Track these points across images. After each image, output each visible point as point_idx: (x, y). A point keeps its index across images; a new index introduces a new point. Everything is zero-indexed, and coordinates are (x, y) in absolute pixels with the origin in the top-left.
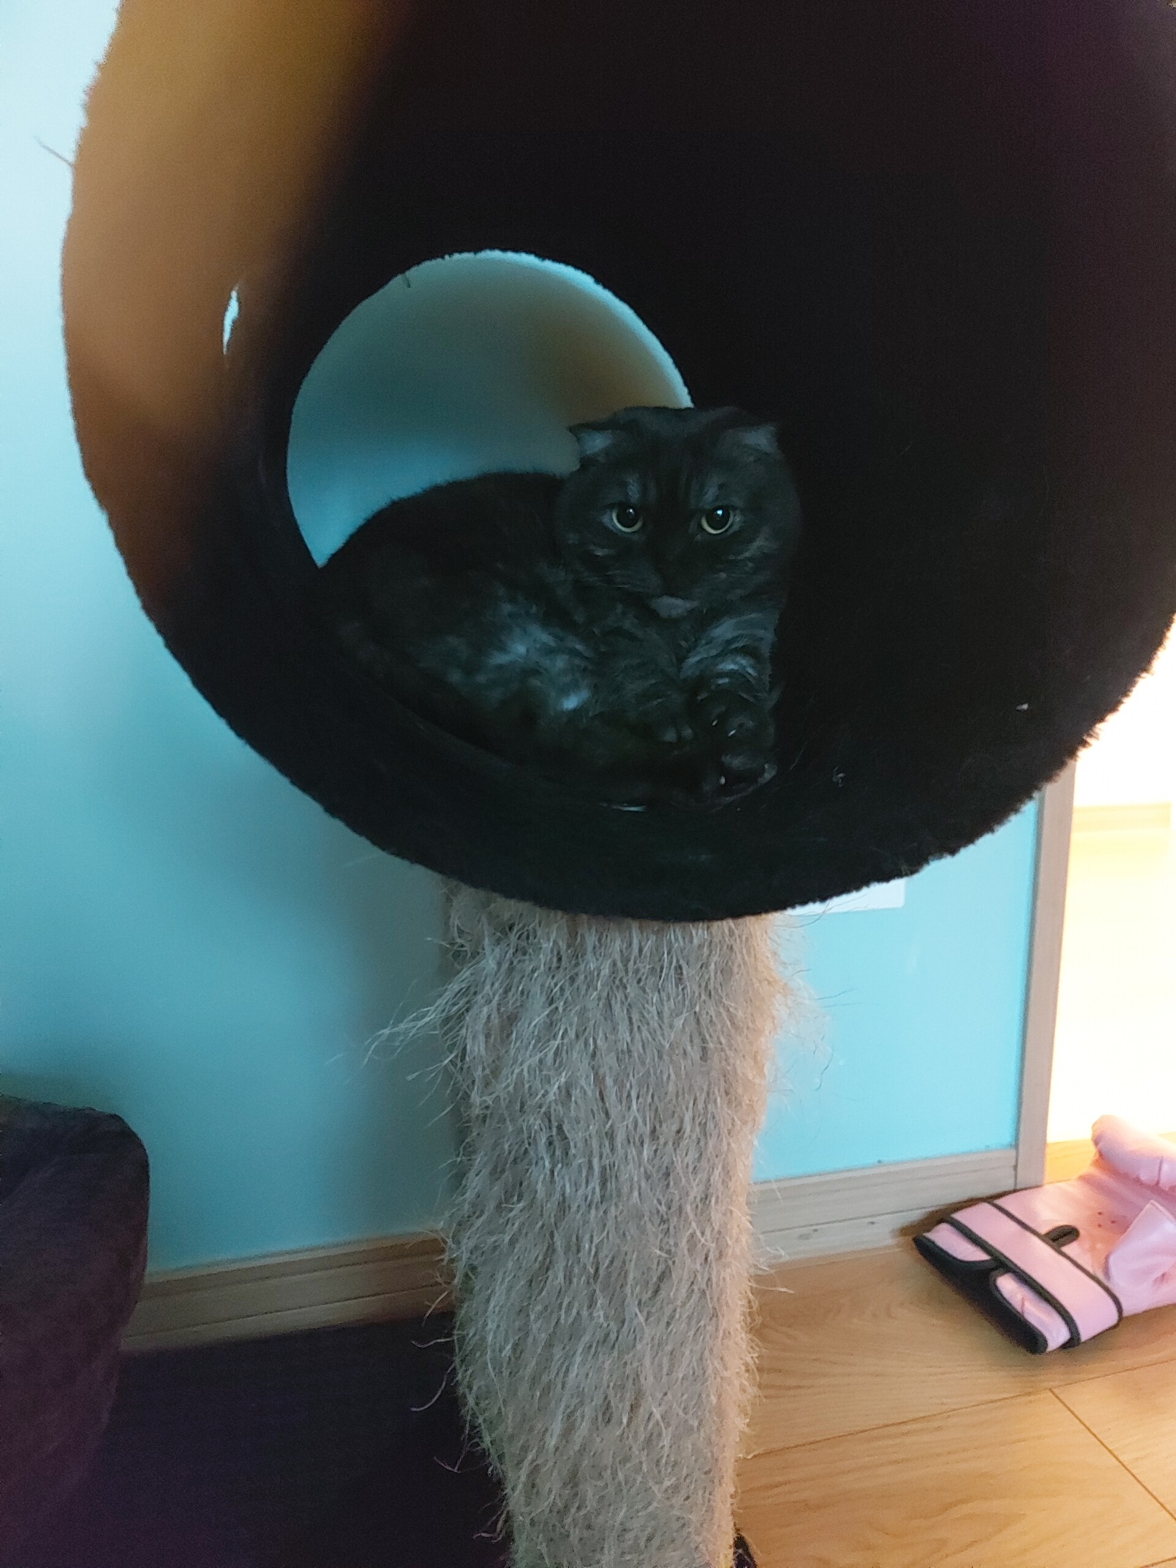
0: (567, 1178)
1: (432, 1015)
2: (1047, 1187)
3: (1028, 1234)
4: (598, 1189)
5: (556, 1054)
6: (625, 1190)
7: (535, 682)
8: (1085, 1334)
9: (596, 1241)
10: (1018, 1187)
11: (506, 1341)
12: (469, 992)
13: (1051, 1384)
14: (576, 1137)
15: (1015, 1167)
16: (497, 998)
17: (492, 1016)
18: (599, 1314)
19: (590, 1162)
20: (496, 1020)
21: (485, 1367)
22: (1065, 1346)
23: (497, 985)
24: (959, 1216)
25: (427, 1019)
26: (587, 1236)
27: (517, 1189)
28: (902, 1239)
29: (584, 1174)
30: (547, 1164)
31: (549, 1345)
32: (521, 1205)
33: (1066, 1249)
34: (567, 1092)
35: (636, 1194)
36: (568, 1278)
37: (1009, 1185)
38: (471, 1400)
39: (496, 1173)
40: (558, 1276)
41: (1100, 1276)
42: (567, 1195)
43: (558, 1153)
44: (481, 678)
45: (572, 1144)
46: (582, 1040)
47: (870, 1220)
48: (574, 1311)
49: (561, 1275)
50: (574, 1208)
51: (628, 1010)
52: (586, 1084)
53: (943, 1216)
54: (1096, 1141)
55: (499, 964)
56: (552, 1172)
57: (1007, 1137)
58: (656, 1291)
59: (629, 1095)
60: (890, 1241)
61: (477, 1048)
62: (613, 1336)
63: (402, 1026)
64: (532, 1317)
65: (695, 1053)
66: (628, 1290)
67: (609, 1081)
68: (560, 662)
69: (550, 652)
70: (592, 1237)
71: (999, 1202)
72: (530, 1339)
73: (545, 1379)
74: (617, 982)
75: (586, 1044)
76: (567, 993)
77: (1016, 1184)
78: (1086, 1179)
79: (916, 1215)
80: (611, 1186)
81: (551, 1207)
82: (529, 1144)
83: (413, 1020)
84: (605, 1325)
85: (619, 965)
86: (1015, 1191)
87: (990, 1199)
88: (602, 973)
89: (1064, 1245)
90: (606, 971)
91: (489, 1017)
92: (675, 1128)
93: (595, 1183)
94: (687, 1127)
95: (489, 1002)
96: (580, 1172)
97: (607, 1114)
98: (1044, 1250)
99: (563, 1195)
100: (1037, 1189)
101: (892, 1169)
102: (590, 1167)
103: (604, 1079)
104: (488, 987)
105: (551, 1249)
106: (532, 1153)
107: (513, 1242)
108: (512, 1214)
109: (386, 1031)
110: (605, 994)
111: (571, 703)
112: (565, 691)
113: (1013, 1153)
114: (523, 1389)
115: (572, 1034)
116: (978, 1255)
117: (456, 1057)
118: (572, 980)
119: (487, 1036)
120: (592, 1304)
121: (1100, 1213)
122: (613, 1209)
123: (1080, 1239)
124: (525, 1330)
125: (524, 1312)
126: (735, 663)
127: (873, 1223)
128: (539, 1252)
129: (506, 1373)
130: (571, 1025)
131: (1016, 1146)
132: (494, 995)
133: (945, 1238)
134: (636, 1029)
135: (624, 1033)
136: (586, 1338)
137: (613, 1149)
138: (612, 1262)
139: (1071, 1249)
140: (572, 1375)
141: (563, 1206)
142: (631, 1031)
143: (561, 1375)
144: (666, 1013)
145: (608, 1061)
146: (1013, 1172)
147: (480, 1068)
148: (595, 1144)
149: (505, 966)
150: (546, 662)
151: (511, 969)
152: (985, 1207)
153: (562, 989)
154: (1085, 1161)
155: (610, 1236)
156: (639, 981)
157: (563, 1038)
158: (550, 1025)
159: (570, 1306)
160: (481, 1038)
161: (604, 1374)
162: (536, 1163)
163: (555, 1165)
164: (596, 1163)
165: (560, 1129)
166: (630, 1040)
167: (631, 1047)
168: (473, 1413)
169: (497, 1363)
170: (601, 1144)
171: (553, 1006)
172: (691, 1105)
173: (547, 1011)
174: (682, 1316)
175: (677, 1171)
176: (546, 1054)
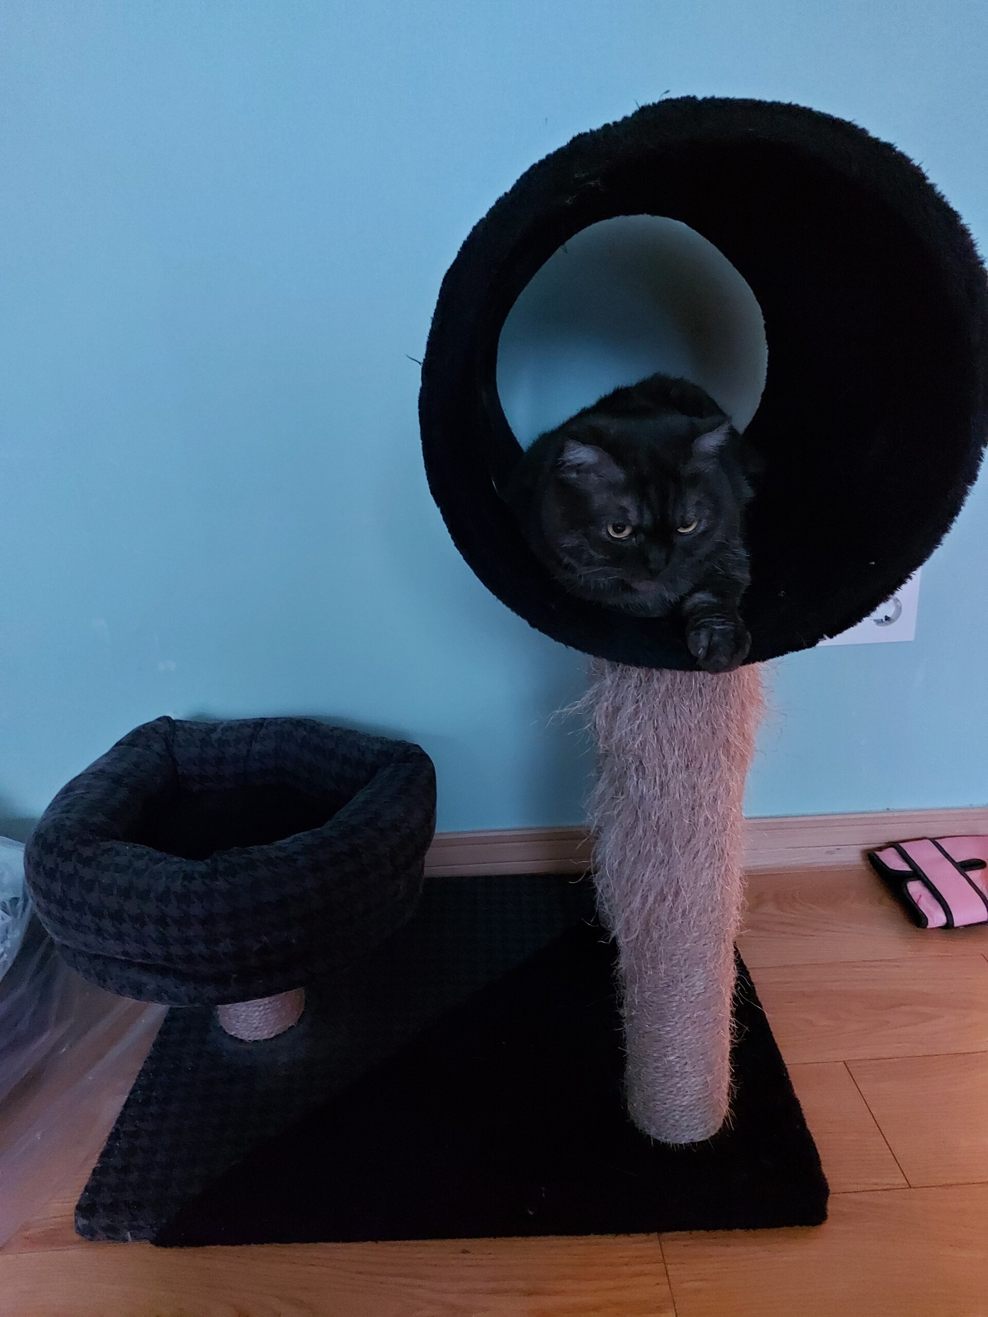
0: (644, 786)
1: (580, 705)
4: (658, 791)
5: (639, 725)
6: (671, 792)
9: (658, 815)
11: (615, 861)
12: (598, 695)
14: (648, 766)
16: (611, 699)
17: (609, 707)
18: (659, 849)
19: (655, 779)
20: (610, 709)
21: (606, 872)
23: (611, 692)
25: (577, 707)
26: (653, 813)
27: (621, 790)
29: (652, 784)
30: (635, 778)
31: (636, 862)
32: (623, 797)
34: (643, 745)
35: (678, 795)
36: (645, 832)
38: (600, 890)
39: (612, 782)
40: (639, 831)
42: (644, 793)
43: (640, 774)
45: (647, 770)
46: (652, 721)
48: (647, 848)
49: (641, 831)
50: (647, 799)
51: (674, 708)
52: (653, 743)
55: (613, 682)
56: (637, 783)
58: (688, 842)
59: (674, 749)
61: (602, 722)
62: (666, 861)
63: (565, 709)
64: (628, 850)
65: (708, 730)
66: (673, 839)
67: (664, 741)
70: (656, 813)
72: (627, 859)
73: (634, 877)
74: (669, 694)
76: (645, 698)
80: (665, 790)
81: (636, 799)
82: (627, 769)
83: (571, 707)
84: (662, 855)
85: (670, 686)
90: (663, 688)
91: (607, 708)
92: (698, 766)
93: (657, 788)
94: (704, 765)
95: (607, 700)
96: (650, 783)
97: (664, 756)
99: (642, 793)
102: (655, 781)
103: (662, 740)
104: (607, 693)
105: (637, 819)
106: (628, 773)
108: (618, 801)
109: (558, 711)
110: (663, 700)
114: (623, 882)
115: (646, 718)
117: (591, 726)
118: (647, 693)
119: (607, 717)
120: (656, 845)
122: (666, 801)
124: (624, 856)
125: (623, 848)
128: (631, 819)
129: (615, 875)
130: (646, 714)
132: (610, 697)
133: (888, 856)
134: (678, 716)
135: (672, 720)
136: (653, 861)
137: (666, 773)
138: (666, 826)
140: (647, 876)
141: (642, 797)
142: (676, 718)
143: (641, 876)
145: (664, 732)
147: (603, 730)
149: (615, 684)
151: (618, 685)
153: (642, 696)
155: (664, 814)
156: (680, 695)
157: (642, 719)
158: (636, 712)
159: (645, 845)
160: (603, 717)
161: (662, 878)
162: (630, 779)
163: (639, 779)
164: (657, 778)
165: (641, 762)
166: (675, 722)
167: (676, 726)
168: (601, 895)
169: (611, 871)
170: (661, 771)
171: (637, 704)
172: (707, 755)
173: (634, 707)
174: (702, 856)
175: (699, 786)
176: (634, 727)
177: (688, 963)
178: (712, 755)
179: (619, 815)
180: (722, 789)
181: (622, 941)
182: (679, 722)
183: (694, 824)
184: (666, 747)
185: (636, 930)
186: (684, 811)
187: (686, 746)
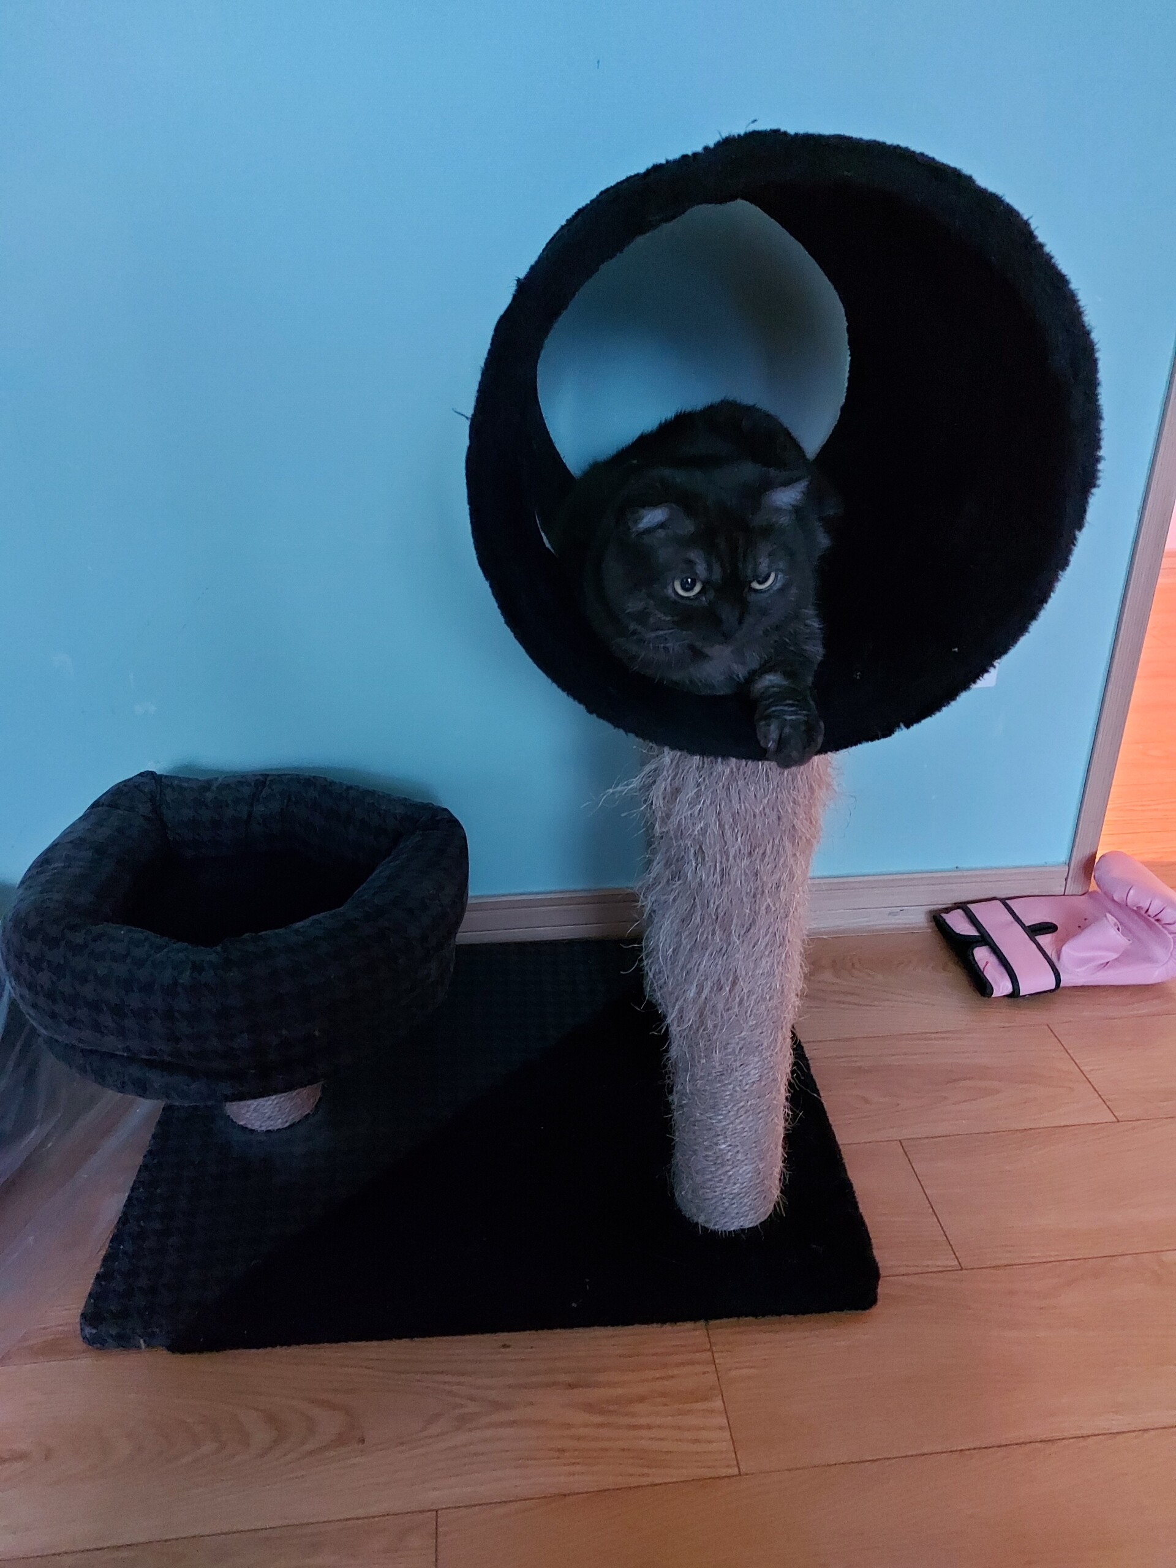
0: (703, 872)
1: (635, 783)
4: (719, 878)
5: (700, 810)
9: (717, 903)
11: (670, 948)
12: (656, 773)
14: (709, 853)
16: (670, 778)
17: (667, 788)
18: (717, 938)
19: (716, 865)
20: (669, 789)
21: (659, 958)
23: (670, 771)
25: (632, 786)
26: (712, 901)
27: (677, 874)
29: (712, 871)
30: (693, 863)
31: (691, 952)
32: (679, 882)
33: (1039, 938)
34: (704, 831)
35: (739, 882)
36: (702, 920)
38: (651, 975)
39: (668, 864)
42: (703, 879)
43: (700, 859)
45: (706, 856)
46: (714, 806)
49: (698, 918)
50: (706, 886)
51: (739, 793)
52: (714, 828)
55: (672, 761)
56: (696, 868)
58: (747, 931)
59: (736, 835)
61: (658, 803)
62: (724, 950)
63: (619, 788)
64: (683, 937)
65: (773, 816)
66: (733, 927)
67: (727, 827)
72: (682, 947)
73: (689, 966)
74: (733, 778)
76: (707, 782)
80: (726, 877)
83: (625, 786)
84: (720, 944)
85: (735, 770)
88: (725, 774)
89: (1038, 935)
90: (728, 771)
91: (665, 789)
92: (761, 852)
93: (718, 876)
95: (665, 780)
96: (710, 870)
97: (726, 843)
99: (701, 880)
102: (716, 868)
103: (724, 825)
104: (665, 773)
105: (694, 906)
106: (686, 858)
107: (674, 900)
108: (674, 887)
110: (726, 784)
114: (677, 970)
115: (708, 802)
116: (971, 932)
117: (647, 806)
118: (709, 777)
119: (665, 798)
122: (726, 889)
123: (1053, 932)
124: (679, 944)
125: (679, 934)
128: (687, 906)
129: (669, 962)
130: (708, 797)
131: (1069, 864)
132: (668, 777)
133: (955, 919)
134: (742, 802)
135: (736, 805)
136: (710, 949)
137: (727, 860)
138: (725, 914)
139: (1042, 938)
140: (702, 966)
141: (701, 884)
142: (740, 803)
147: (660, 813)
148: (718, 857)
149: (675, 762)
151: (678, 765)
152: (996, 904)
153: (704, 779)
155: (724, 901)
156: (745, 778)
157: (703, 803)
158: (698, 795)
159: (702, 933)
160: (661, 798)
161: (719, 967)
162: (688, 863)
163: (697, 865)
166: (739, 808)
167: (739, 811)
168: (652, 981)
170: (722, 857)
172: (771, 842)
174: (762, 944)
175: (762, 873)
176: (694, 811)
177: (744, 1050)
180: (785, 875)
181: (674, 1030)
182: (743, 807)
183: (755, 912)
185: (689, 1020)
186: (745, 899)
187: (749, 832)
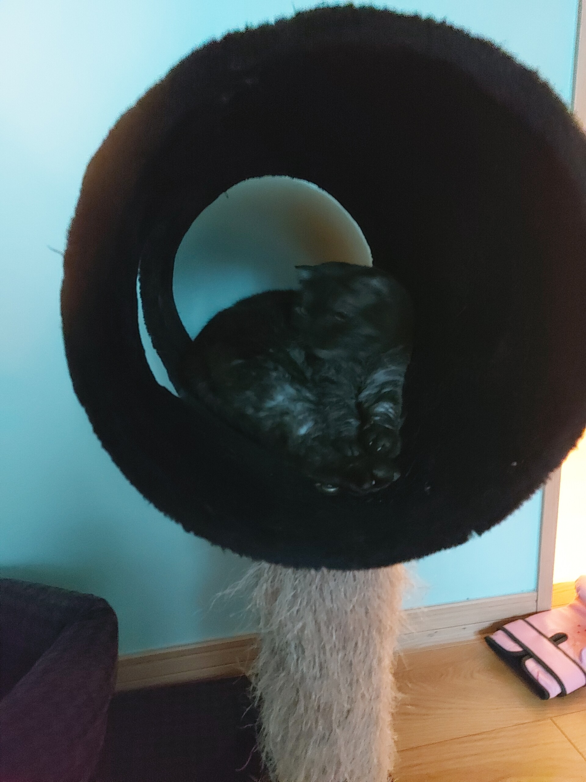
0: (304, 665)
1: (241, 585)
2: (553, 611)
3: (542, 637)
4: (318, 672)
5: (297, 611)
6: (330, 674)
7: (287, 418)
8: (569, 690)
9: (318, 695)
10: (538, 611)
13: (550, 715)
14: (308, 647)
15: (537, 601)
16: (270, 580)
17: (268, 589)
18: (320, 728)
20: (270, 591)
22: (559, 696)
24: (507, 627)
25: (238, 588)
26: (314, 693)
27: (282, 665)
28: (479, 636)
29: (312, 665)
30: (295, 657)
31: (298, 739)
32: (284, 673)
33: (561, 646)
34: (302, 629)
35: (336, 674)
37: (534, 610)
40: (301, 708)
41: (577, 660)
42: (305, 672)
43: (300, 653)
44: (262, 414)
45: (306, 650)
47: (463, 627)
48: (309, 725)
49: (303, 709)
50: (308, 679)
52: (311, 627)
53: (499, 626)
54: (578, 590)
56: (297, 661)
57: (532, 586)
58: (346, 717)
59: (331, 632)
60: (474, 637)
61: (262, 603)
62: (326, 739)
64: (290, 725)
65: (362, 612)
66: (334, 716)
67: (322, 625)
68: (299, 407)
69: (294, 400)
71: (528, 619)
72: (289, 735)
73: (297, 753)
75: (311, 607)
76: (302, 585)
77: (537, 609)
78: (572, 607)
79: (486, 625)
80: (324, 671)
81: (298, 676)
82: (287, 645)
84: (323, 732)
86: (536, 613)
87: (524, 617)
89: (560, 643)
92: (353, 644)
93: (317, 669)
94: (360, 644)
95: (266, 582)
97: (322, 639)
98: (549, 646)
99: (302, 672)
100: (548, 612)
101: (474, 603)
103: (320, 623)
105: (298, 696)
106: (288, 650)
108: (280, 677)
109: (220, 594)
111: (303, 431)
112: (301, 424)
113: (535, 594)
114: (287, 756)
115: (304, 603)
116: (517, 649)
117: (252, 605)
119: (267, 597)
120: (317, 722)
121: (579, 626)
122: (325, 681)
123: (568, 640)
124: (287, 731)
125: (286, 721)
126: (384, 407)
127: (464, 628)
128: (292, 697)
129: (278, 747)
131: (537, 590)
133: (500, 638)
134: (334, 601)
135: (328, 603)
136: (314, 738)
137: (325, 655)
138: (326, 704)
139: (564, 645)
140: (309, 753)
142: (332, 602)
143: (304, 753)
144: (348, 595)
145: (323, 617)
146: (535, 604)
147: (264, 611)
148: (316, 652)
150: (292, 407)
152: (520, 622)
154: (572, 599)
155: (324, 693)
156: (336, 583)
157: (300, 604)
159: (307, 722)
160: (263, 598)
161: (323, 753)
162: (290, 655)
163: (298, 658)
164: (317, 660)
165: (300, 643)
166: (331, 607)
167: (332, 610)
168: (265, 763)
169: (275, 744)
170: (319, 652)
171: (295, 591)
172: (361, 634)
173: (292, 593)
174: (360, 727)
175: (355, 663)
176: (293, 612)
178: (366, 634)
179: (281, 689)
182: (335, 605)
183: (352, 700)
184: (323, 629)
187: (342, 628)
